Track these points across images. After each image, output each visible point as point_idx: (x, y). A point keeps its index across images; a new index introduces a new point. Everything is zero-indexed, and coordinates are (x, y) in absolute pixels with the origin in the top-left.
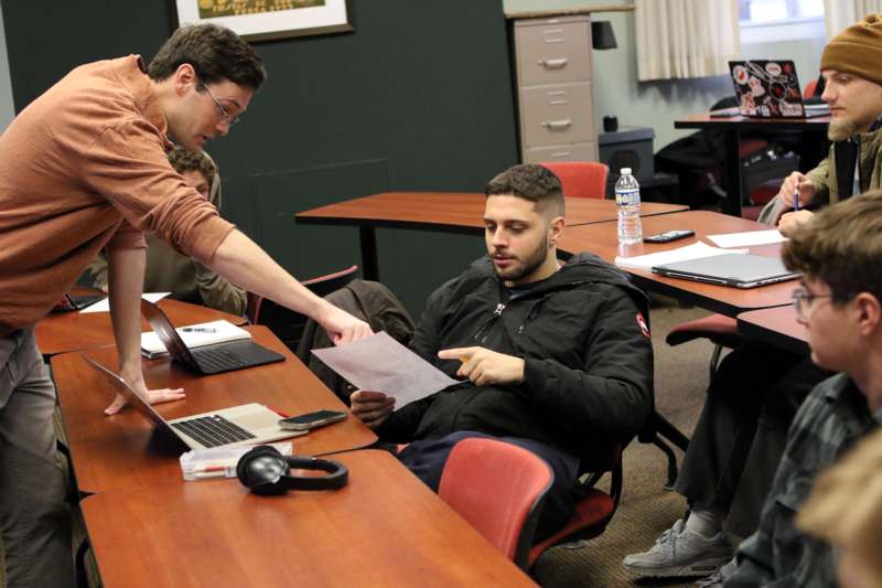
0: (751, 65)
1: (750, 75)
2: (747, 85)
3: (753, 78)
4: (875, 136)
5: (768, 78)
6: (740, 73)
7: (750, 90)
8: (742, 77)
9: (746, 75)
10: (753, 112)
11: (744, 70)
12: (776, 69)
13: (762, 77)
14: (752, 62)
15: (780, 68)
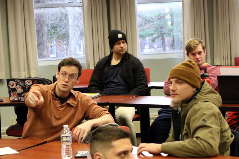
0: (18, 81)
1: (17, 85)
2: (15, 88)
3: (18, 86)
4: (187, 106)
5: (26, 86)
6: (12, 84)
7: (16, 91)
8: (13, 86)
9: (15, 85)
10: (16, 99)
11: (14, 83)
12: (30, 82)
13: (23, 85)
14: (18, 79)
15: (32, 82)
